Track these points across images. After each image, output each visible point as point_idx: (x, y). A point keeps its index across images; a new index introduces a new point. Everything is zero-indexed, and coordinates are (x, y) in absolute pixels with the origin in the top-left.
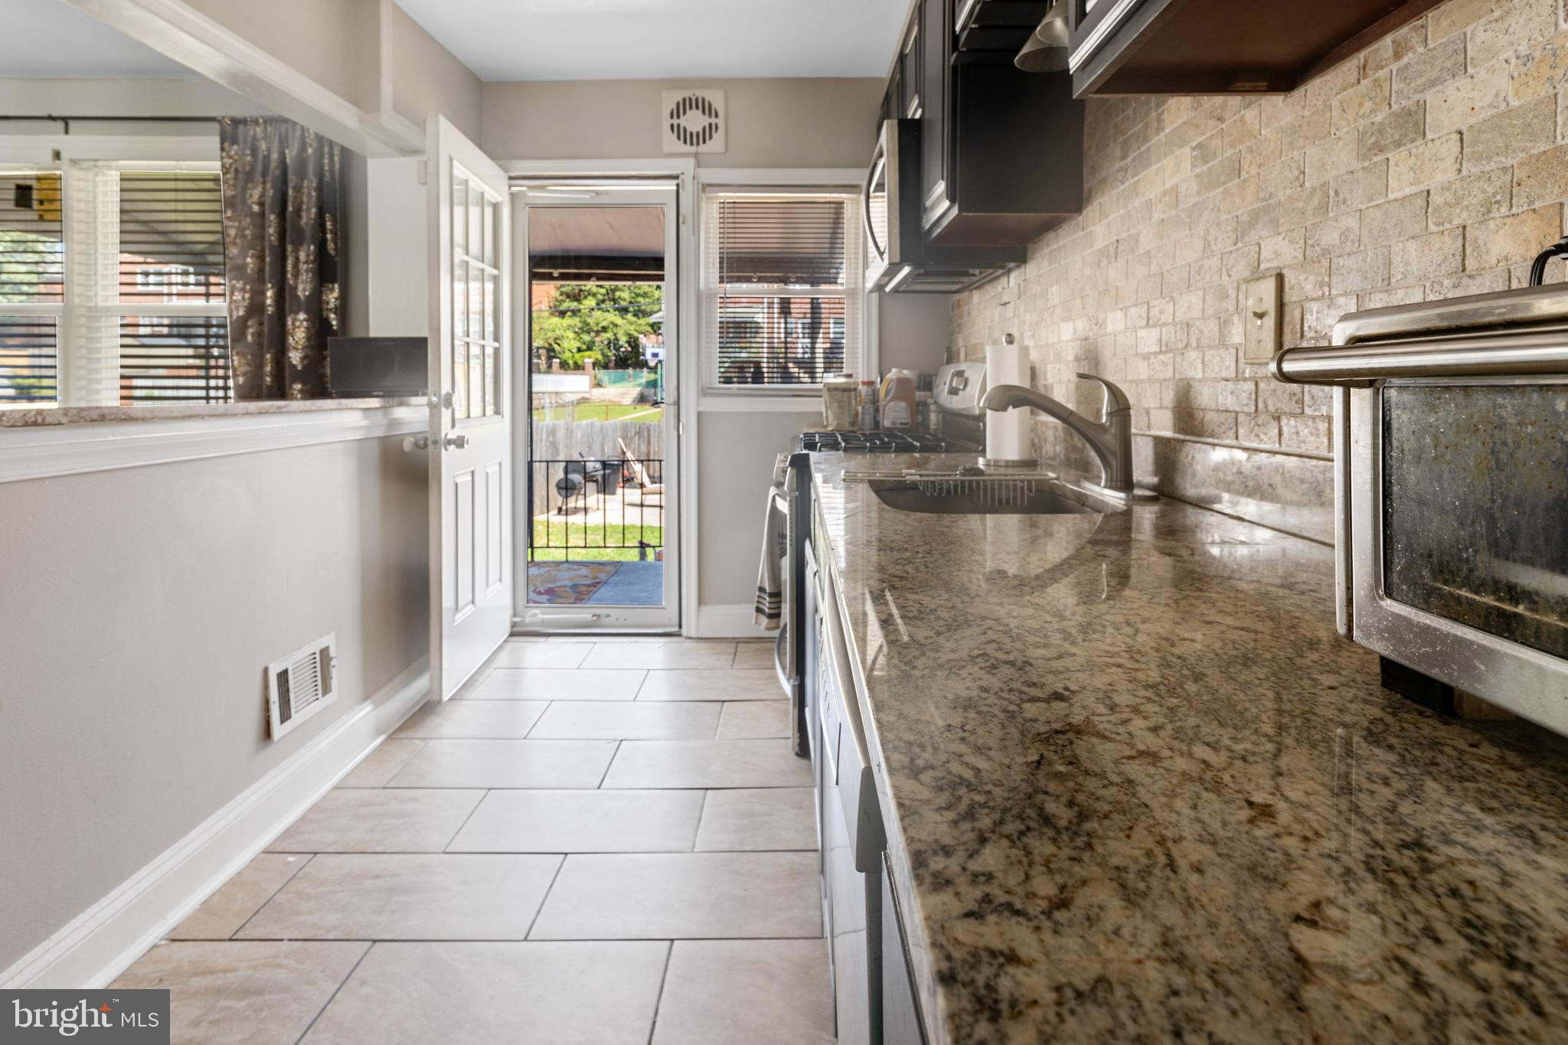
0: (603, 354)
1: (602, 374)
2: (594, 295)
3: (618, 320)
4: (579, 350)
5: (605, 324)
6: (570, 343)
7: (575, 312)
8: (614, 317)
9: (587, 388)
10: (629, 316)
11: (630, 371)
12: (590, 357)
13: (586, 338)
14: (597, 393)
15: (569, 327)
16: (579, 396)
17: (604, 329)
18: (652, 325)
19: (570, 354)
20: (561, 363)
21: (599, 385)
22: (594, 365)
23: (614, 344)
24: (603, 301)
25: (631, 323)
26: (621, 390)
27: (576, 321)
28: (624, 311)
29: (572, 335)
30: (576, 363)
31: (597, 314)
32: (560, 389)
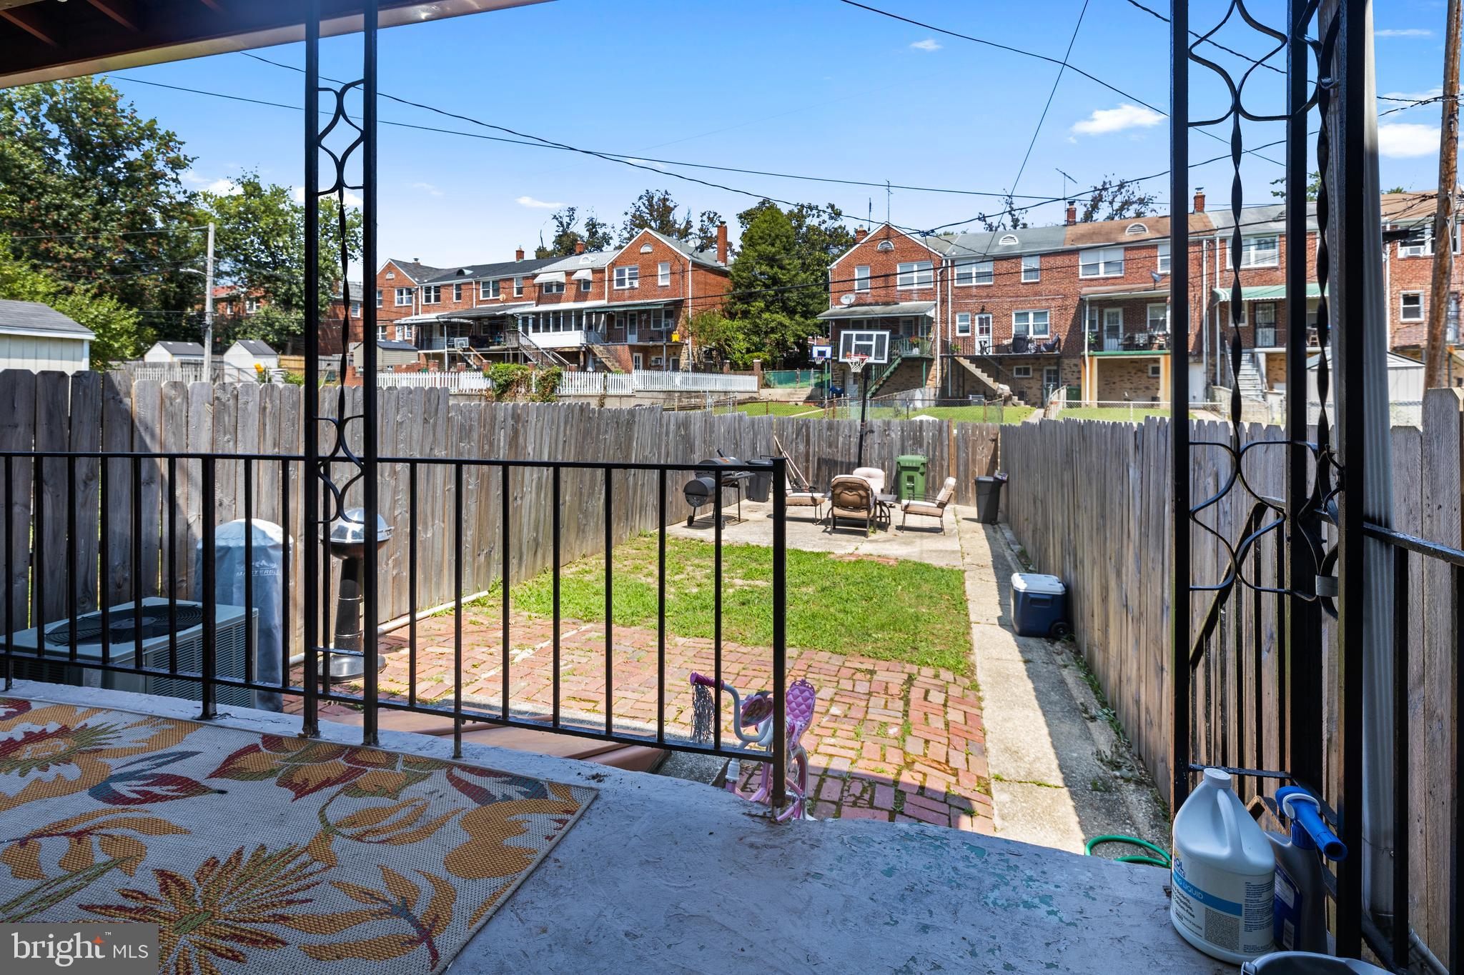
0: (772, 355)
1: (771, 375)
2: (764, 297)
3: (787, 322)
4: (748, 351)
5: (773, 324)
6: (741, 344)
7: (745, 314)
8: (781, 318)
9: (755, 389)
10: (797, 317)
11: (798, 372)
12: (758, 358)
13: (756, 339)
14: (765, 393)
15: (739, 329)
16: (747, 396)
17: (773, 331)
18: (819, 326)
19: (738, 355)
20: (731, 363)
21: (766, 385)
22: (764, 365)
23: (781, 345)
24: (772, 303)
25: (799, 324)
26: (789, 390)
27: (746, 323)
28: (791, 312)
29: (741, 337)
30: (745, 364)
31: (766, 315)
32: (729, 389)
